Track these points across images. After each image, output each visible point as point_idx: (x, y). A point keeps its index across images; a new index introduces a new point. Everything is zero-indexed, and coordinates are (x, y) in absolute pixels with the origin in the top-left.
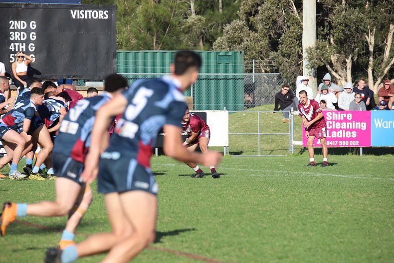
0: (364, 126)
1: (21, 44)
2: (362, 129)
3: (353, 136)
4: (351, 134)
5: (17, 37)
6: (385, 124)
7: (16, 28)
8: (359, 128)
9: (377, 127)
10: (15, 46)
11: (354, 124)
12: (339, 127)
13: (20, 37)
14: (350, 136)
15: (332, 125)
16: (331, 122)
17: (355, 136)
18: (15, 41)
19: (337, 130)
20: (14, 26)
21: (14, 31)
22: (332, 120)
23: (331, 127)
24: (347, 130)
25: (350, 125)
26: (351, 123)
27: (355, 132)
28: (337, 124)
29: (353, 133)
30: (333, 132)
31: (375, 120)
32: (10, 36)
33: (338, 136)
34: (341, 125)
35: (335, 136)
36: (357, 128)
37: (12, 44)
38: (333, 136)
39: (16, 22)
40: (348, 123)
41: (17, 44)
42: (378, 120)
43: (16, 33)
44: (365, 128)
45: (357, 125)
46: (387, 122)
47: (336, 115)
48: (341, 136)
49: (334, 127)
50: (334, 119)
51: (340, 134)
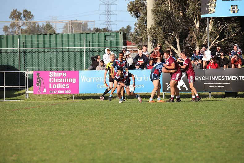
0: (74, 81)
2: (73, 82)
3: (67, 87)
4: (66, 86)
6: (88, 79)
8: (71, 82)
9: (83, 81)
11: (67, 79)
12: (58, 82)
14: (65, 87)
15: (53, 80)
16: (52, 79)
17: (69, 87)
19: (56, 83)
22: (53, 77)
23: (52, 81)
24: (63, 83)
25: (65, 80)
26: (65, 79)
27: (69, 85)
28: (56, 79)
29: (67, 85)
30: (53, 85)
31: (81, 76)
33: (57, 87)
34: (59, 80)
35: (55, 87)
36: (69, 82)
38: (53, 87)
40: (64, 79)
42: (84, 76)
44: (75, 82)
45: (70, 80)
46: (89, 78)
47: (56, 73)
48: (59, 87)
49: (54, 82)
50: (54, 76)
51: (58, 86)
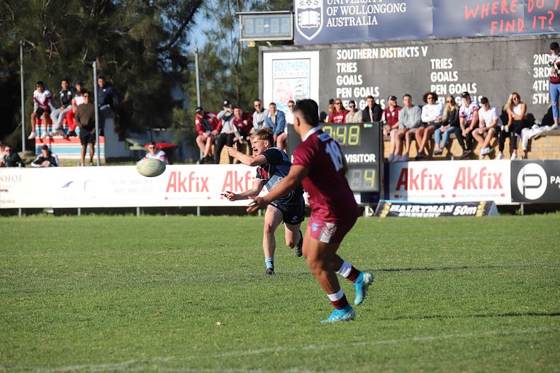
1: (544, 81)
5: (541, 74)
7: (540, 63)
10: (538, 84)
13: (544, 73)
18: (538, 79)
20: (538, 61)
21: (538, 66)
32: (534, 73)
37: (536, 82)
39: (540, 55)
41: (540, 82)
43: (540, 68)
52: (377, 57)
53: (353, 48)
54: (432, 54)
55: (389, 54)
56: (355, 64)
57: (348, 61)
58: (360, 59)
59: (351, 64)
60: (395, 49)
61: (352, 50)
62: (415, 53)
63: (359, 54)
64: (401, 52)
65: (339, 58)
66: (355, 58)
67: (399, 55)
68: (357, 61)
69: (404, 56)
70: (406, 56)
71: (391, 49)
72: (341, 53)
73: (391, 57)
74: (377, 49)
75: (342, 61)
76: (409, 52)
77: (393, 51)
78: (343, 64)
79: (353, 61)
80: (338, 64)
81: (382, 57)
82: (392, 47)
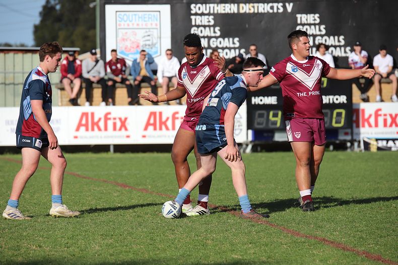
52: (236, 11)
53: (209, 3)
54: (297, 10)
55: (250, 9)
56: (212, 17)
57: (202, 14)
58: (218, 13)
59: (207, 17)
60: (256, 5)
61: (208, 5)
62: (278, 9)
63: (216, 8)
64: (264, 8)
65: (193, 12)
66: (212, 12)
67: (261, 10)
68: (213, 14)
69: (266, 11)
70: (268, 12)
71: (252, 5)
72: (195, 7)
73: (252, 11)
74: (236, 5)
75: (196, 14)
76: (272, 8)
77: (254, 7)
78: (198, 17)
79: (209, 14)
80: (193, 17)
81: (242, 11)
82: (253, 3)
